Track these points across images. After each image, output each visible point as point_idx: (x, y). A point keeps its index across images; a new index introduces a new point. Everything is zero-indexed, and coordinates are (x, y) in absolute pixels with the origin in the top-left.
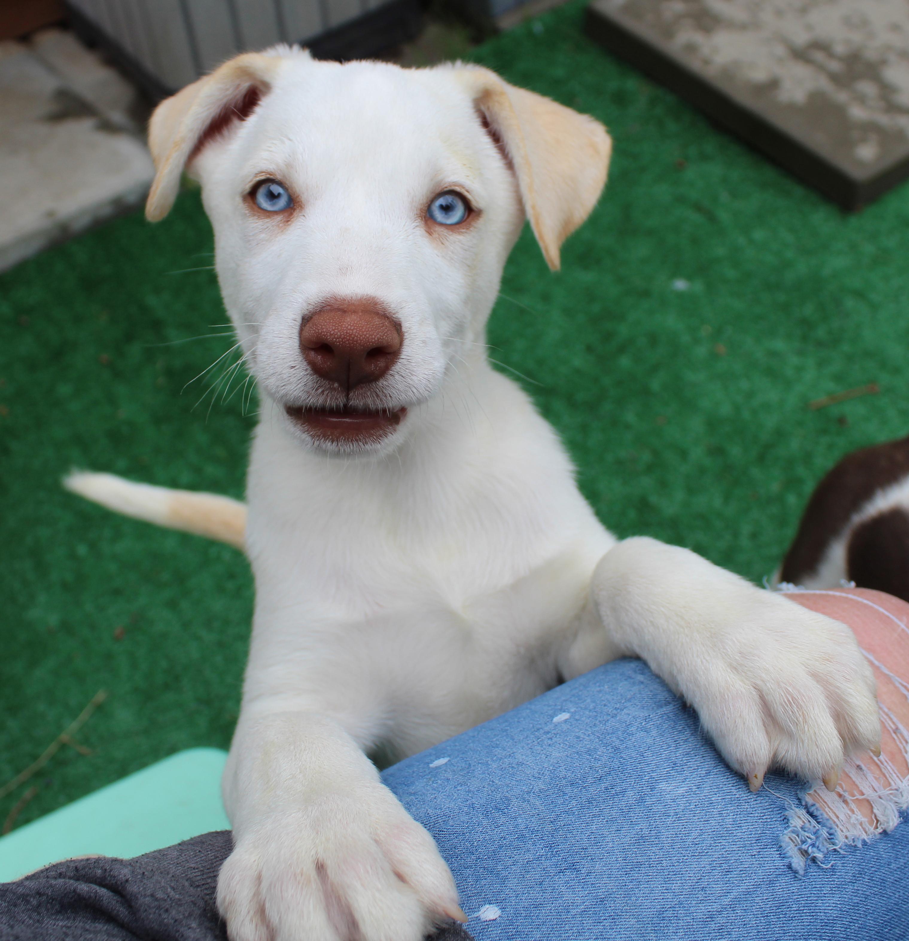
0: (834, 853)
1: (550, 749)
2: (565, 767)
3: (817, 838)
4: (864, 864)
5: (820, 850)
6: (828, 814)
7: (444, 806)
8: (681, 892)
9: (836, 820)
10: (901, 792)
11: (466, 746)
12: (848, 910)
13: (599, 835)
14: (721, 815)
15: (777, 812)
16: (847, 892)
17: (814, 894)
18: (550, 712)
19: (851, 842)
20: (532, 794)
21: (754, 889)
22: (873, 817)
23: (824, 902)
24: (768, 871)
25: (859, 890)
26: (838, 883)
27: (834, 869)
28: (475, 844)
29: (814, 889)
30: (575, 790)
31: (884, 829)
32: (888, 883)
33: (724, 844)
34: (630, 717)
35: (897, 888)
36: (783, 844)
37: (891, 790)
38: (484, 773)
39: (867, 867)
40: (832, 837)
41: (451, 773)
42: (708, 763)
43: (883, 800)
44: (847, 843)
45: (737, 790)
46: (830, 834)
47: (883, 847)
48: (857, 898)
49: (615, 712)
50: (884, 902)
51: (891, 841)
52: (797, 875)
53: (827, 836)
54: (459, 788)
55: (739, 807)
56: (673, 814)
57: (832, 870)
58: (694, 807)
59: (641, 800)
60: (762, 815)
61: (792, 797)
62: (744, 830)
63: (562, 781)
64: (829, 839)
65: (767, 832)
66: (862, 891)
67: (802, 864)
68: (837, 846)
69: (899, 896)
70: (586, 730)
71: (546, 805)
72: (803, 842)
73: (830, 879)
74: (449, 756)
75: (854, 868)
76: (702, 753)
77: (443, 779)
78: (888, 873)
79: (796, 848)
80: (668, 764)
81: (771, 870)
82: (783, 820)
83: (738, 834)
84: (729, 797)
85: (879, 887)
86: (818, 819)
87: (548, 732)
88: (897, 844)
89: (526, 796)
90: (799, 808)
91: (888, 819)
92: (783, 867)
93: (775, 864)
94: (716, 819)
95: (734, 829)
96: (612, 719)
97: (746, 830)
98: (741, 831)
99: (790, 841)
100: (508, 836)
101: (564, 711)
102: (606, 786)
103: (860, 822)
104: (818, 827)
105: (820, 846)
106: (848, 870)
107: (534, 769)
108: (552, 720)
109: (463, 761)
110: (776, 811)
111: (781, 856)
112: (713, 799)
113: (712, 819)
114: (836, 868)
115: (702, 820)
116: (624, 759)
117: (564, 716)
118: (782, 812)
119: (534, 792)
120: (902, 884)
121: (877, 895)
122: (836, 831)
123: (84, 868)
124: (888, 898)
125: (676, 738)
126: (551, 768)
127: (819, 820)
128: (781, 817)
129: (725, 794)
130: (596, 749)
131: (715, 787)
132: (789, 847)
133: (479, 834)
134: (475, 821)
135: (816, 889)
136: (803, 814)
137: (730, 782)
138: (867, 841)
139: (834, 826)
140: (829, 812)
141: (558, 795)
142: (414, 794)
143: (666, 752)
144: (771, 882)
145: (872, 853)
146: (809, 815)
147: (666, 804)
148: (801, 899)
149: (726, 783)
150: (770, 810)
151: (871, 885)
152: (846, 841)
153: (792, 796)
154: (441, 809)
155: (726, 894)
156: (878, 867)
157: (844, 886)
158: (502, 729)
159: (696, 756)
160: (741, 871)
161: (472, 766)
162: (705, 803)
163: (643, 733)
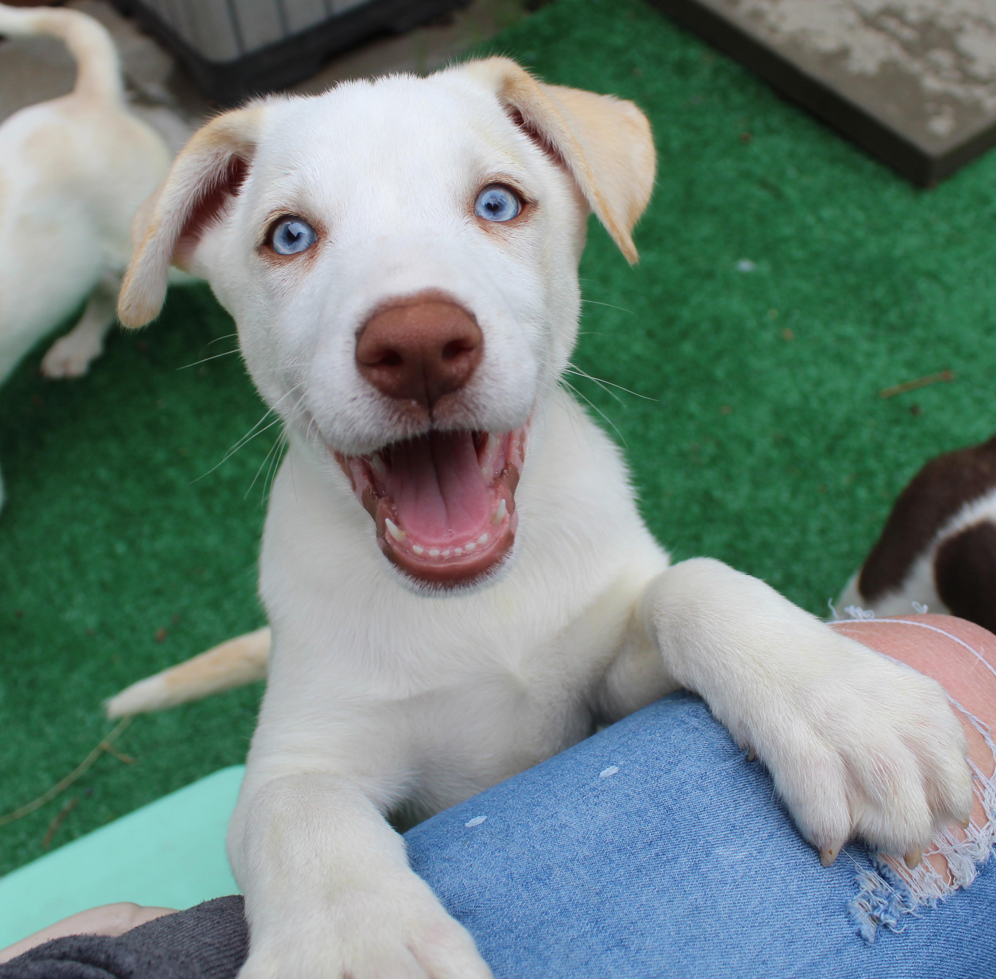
0: (907, 916)
1: (597, 809)
2: (612, 830)
3: (889, 902)
4: (939, 924)
5: (893, 916)
6: (900, 875)
7: (480, 876)
8: (739, 967)
9: (909, 880)
10: (978, 844)
11: (505, 803)
12: (922, 975)
13: (650, 907)
14: (784, 881)
15: (847, 876)
16: (921, 956)
17: (885, 961)
18: (597, 765)
19: (926, 903)
20: (576, 862)
21: (821, 960)
22: (948, 872)
23: (897, 968)
24: (835, 939)
25: (933, 953)
26: (912, 947)
27: (907, 933)
28: (515, 920)
29: (886, 956)
30: (623, 857)
31: (960, 885)
32: (965, 942)
33: (787, 912)
34: (685, 774)
35: (975, 946)
36: (852, 911)
37: (967, 842)
38: (524, 837)
39: (942, 928)
40: (905, 899)
41: (488, 836)
42: (771, 824)
43: (959, 854)
44: (920, 904)
45: (803, 854)
46: (904, 897)
47: (960, 904)
48: (932, 961)
49: (668, 767)
50: (961, 963)
51: (968, 897)
52: (866, 942)
53: (900, 899)
54: (497, 854)
55: (804, 872)
56: (730, 881)
57: (905, 934)
58: (754, 873)
59: (695, 867)
60: (829, 880)
61: (862, 859)
62: (809, 897)
63: (608, 846)
64: (902, 902)
65: (835, 898)
66: (937, 953)
67: (872, 931)
68: (910, 909)
69: (977, 954)
70: (637, 787)
71: (591, 875)
72: (875, 908)
73: (903, 944)
74: (486, 814)
75: (929, 930)
76: (764, 814)
77: (479, 843)
78: (965, 932)
79: (867, 914)
80: (726, 827)
81: (839, 939)
82: (853, 885)
83: (802, 902)
84: (794, 861)
85: (955, 947)
86: (890, 881)
87: (594, 789)
88: (974, 899)
89: (570, 864)
90: (871, 870)
91: (965, 874)
92: (851, 935)
93: (843, 932)
94: (779, 885)
95: (798, 896)
96: (665, 775)
97: (812, 897)
98: (806, 898)
99: (860, 907)
100: (549, 911)
101: (613, 764)
102: (657, 852)
103: (935, 879)
104: (891, 889)
105: (893, 911)
106: (922, 932)
107: (578, 833)
108: (599, 774)
109: (501, 821)
110: (845, 875)
111: (850, 923)
112: (776, 864)
113: (775, 886)
114: (910, 932)
115: (763, 887)
116: (677, 822)
117: (612, 770)
118: (852, 877)
119: (578, 860)
120: (979, 942)
121: (953, 956)
122: (909, 893)
123: (87, 950)
124: (965, 958)
125: (735, 797)
126: (597, 831)
127: (891, 883)
128: (851, 881)
129: (789, 858)
130: (646, 810)
131: (778, 851)
132: (859, 914)
133: (518, 909)
134: (513, 894)
135: (888, 956)
136: (875, 877)
137: (795, 845)
138: (943, 899)
139: (908, 887)
140: (902, 871)
141: (604, 863)
142: (449, 860)
143: (724, 813)
144: (839, 951)
145: (947, 912)
146: (881, 877)
147: (723, 871)
148: (871, 967)
149: (791, 846)
150: (839, 874)
151: (947, 946)
152: (920, 902)
153: (862, 857)
154: (477, 879)
155: (790, 967)
156: (954, 926)
157: (918, 950)
158: (544, 783)
159: (757, 817)
160: (805, 941)
161: (511, 828)
162: (767, 868)
163: (699, 792)
